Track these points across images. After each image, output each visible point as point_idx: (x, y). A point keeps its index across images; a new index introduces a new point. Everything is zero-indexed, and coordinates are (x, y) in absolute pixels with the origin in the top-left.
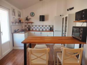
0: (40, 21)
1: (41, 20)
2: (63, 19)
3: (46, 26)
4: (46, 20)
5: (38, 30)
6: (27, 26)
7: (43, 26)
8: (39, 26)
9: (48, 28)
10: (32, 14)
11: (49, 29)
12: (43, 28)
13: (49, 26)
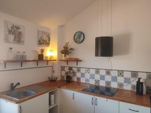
3: (121, 73)
4: (120, 53)
6: (67, 70)
7: (108, 73)
9: (127, 80)
10: (80, 37)
11: (133, 87)
12: (108, 78)
13: (134, 74)
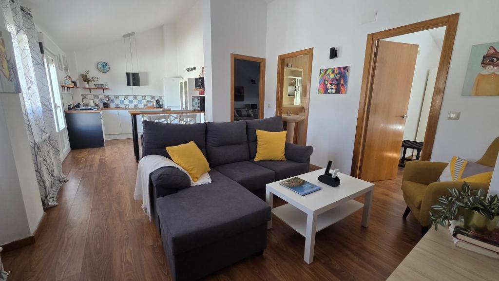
0: (129, 84)
1: (131, 83)
2: (181, 84)
3: (144, 97)
5: (122, 106)
7: (135, 97)
8: (126, 97)
10: (104, 67)
12: (136, 102)
13: (154, 97)
